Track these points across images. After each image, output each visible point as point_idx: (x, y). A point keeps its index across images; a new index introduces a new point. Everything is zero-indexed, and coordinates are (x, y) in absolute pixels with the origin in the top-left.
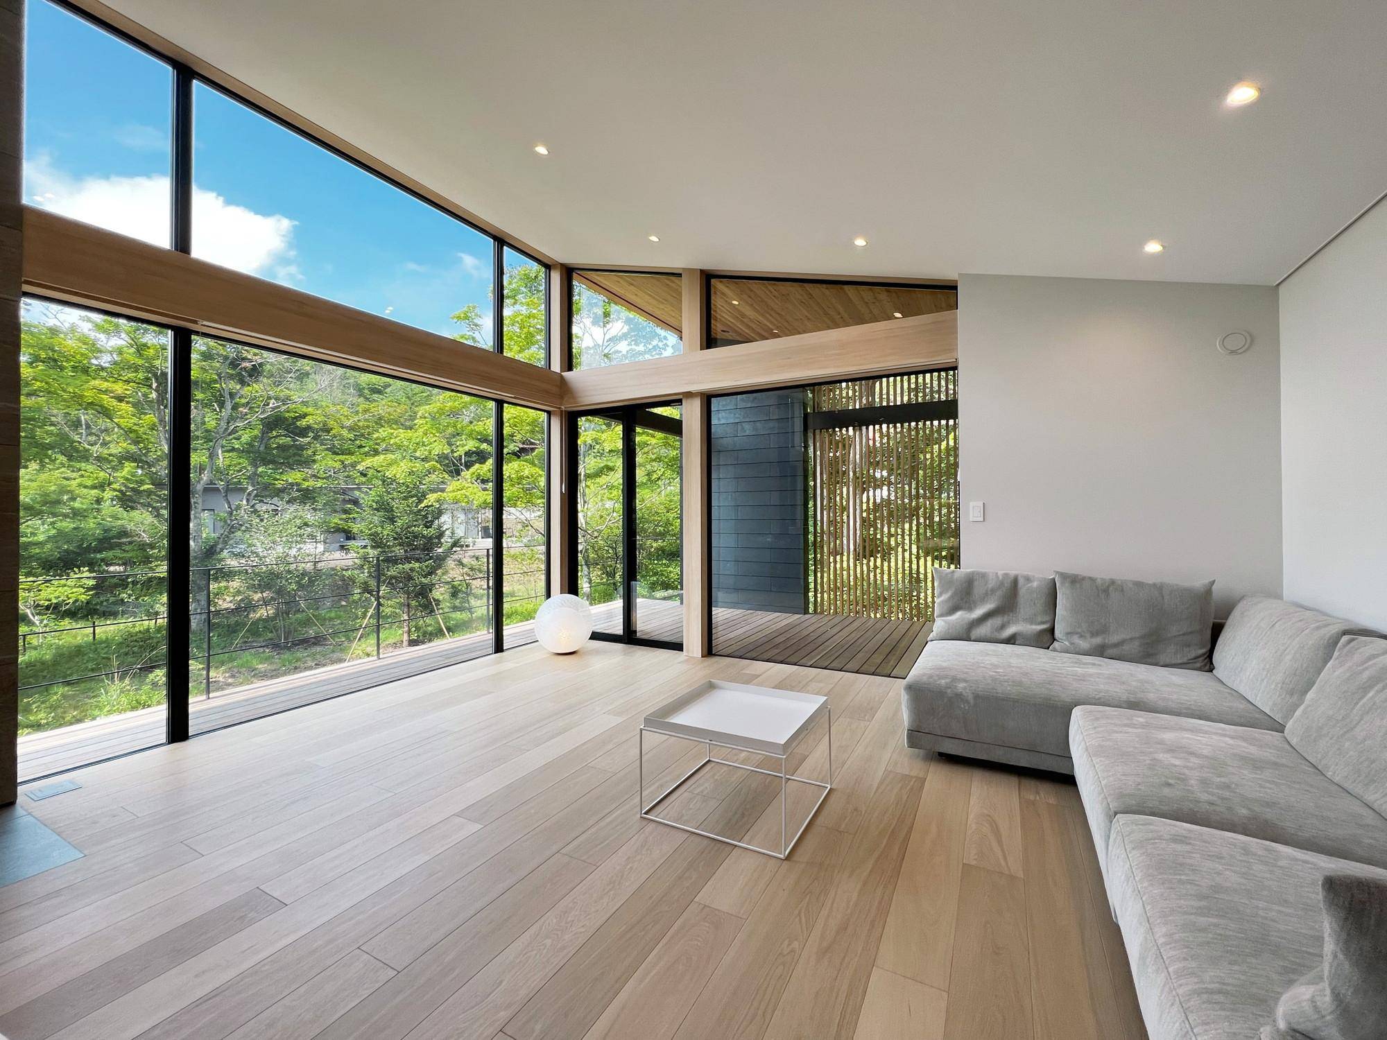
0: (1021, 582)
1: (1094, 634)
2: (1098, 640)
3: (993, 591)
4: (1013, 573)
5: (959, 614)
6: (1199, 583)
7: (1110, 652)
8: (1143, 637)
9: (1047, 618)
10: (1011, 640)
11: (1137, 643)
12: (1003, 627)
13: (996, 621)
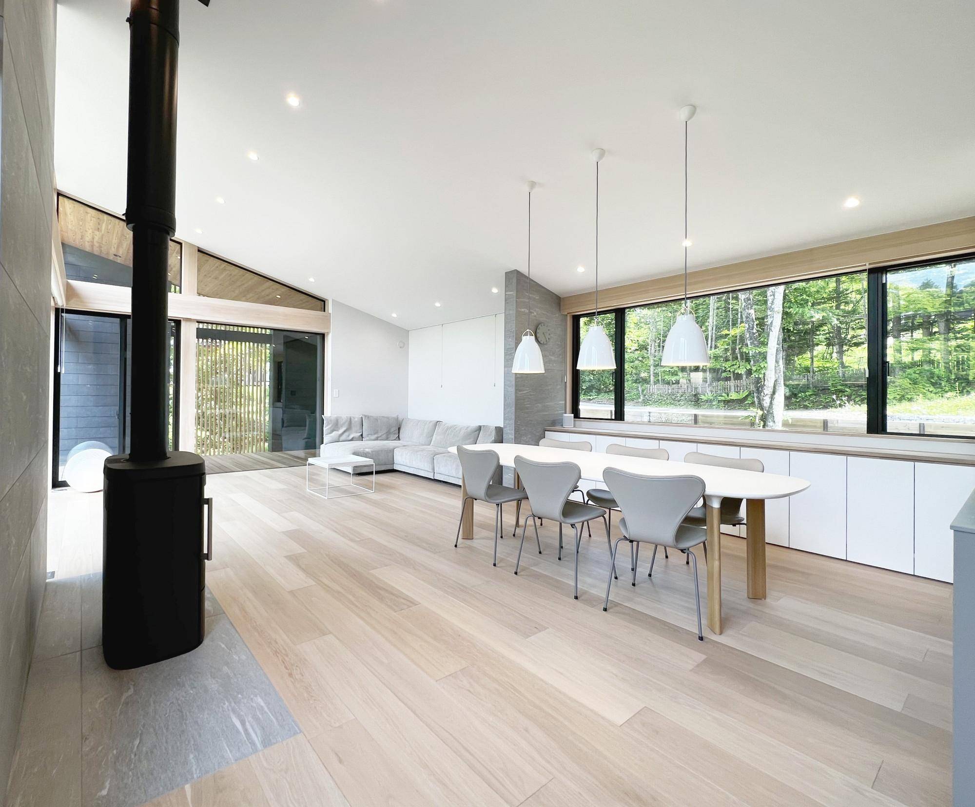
0: (352, 418)
1: (375, 434)
2: (376, 436)
3: (345, 423)
4: (349, 416)
5: (334, 433)
6: (395, 416)
7: (379, 439)
8: (386, 433)
9: (361, 431)
10: (352, 440)
11: (385, 435)
12: (349, 436)
13: (346, 434)
